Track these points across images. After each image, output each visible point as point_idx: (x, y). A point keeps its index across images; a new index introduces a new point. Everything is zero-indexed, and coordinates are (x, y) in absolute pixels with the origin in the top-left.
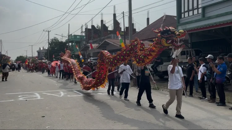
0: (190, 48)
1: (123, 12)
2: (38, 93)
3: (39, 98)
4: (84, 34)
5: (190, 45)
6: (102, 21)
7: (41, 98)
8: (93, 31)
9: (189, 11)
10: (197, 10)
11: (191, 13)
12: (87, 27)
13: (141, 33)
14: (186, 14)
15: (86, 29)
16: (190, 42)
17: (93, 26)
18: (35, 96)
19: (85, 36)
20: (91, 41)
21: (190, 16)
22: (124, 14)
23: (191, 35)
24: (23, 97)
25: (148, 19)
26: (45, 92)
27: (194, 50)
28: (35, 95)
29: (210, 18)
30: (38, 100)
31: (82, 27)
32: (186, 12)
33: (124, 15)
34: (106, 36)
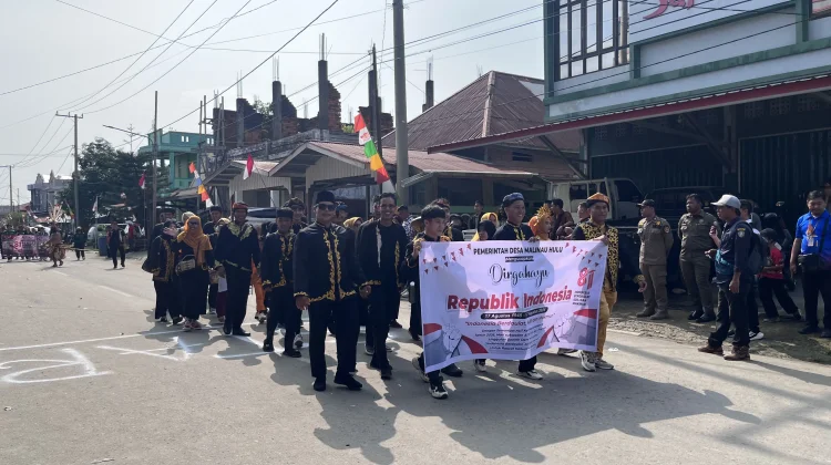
0: (588, 178)
1: (374, 48)
2: (79, 348)
3: (91, 371)
4: (210, 130)
5: (585, 166)
6: (277, 86)
7: (99, 370)
8: (241, 120)
9: (584, 56)
10: (612, 54)
11: (592, 64)
12: (222, 105)
13: (418, 126)
14: (577, 68)
15: (216, 111)
16: (586, 158)
17: (241, 102)
18: (72, 363)
19: (214, 136)
20: (238, 152)
21: (588, 71)
22: (377, 55)
23: (590, 135)
24: (17, 367)
25: (430, 85)
26: (110, 343)
27: (616, 182)
28: (70, 357)
29: (658, 79)
30: (90, 381)
31: (203, 105)
32: (577, 59)
33: (378, 61)
34: (289, 134)
